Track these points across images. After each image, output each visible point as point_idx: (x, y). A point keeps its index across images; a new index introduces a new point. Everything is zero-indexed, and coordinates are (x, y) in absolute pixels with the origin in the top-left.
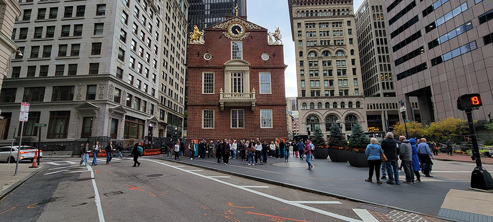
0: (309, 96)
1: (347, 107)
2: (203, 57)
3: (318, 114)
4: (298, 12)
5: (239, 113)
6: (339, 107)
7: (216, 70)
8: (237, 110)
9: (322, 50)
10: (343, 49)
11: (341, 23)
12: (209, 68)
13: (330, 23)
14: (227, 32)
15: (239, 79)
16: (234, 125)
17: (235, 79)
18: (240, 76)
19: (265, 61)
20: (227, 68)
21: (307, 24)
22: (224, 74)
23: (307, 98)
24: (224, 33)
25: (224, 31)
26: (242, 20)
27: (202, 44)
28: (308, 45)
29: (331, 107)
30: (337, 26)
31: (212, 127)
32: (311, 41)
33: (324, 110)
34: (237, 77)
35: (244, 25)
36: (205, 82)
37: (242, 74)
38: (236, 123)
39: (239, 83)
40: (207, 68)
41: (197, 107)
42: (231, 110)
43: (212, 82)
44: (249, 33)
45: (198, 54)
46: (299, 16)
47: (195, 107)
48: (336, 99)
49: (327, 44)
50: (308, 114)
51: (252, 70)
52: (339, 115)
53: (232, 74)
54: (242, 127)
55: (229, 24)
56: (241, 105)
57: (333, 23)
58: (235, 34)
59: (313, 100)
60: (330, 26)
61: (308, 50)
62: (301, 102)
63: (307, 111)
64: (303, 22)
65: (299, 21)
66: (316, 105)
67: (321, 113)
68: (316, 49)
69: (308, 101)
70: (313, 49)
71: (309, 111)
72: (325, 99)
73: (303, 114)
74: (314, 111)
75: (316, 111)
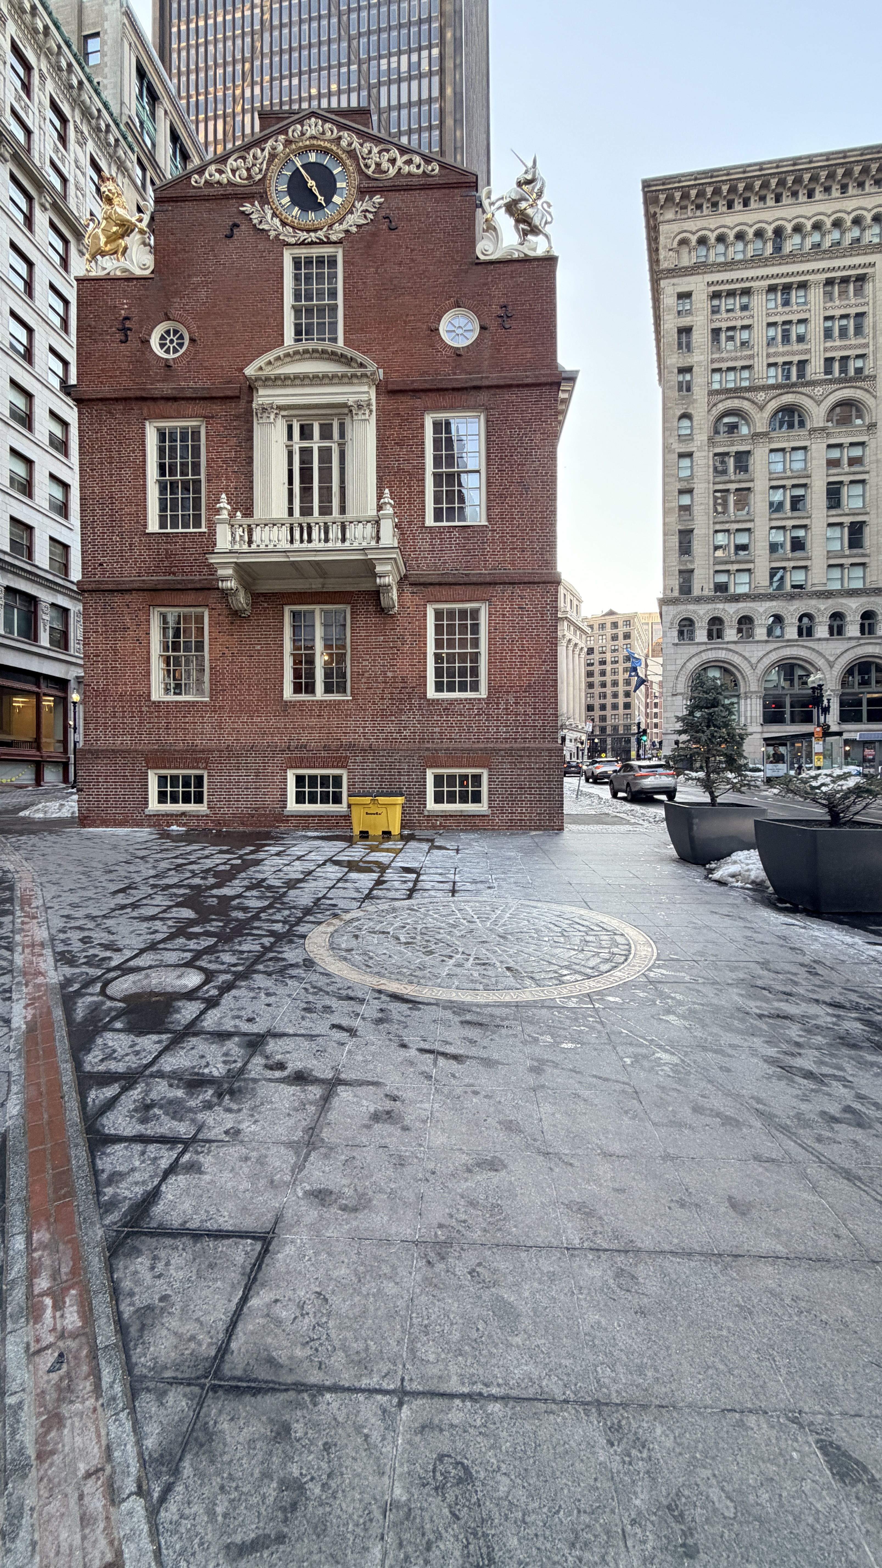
0: (706, 593)
1: (853, 630)
2: (146, 342)
3: (736, 660)
4: (684, 242)
5: (326, 625)
6: (822, 631)
7: (216, 408)
8: (317, 608)
9: (773, 405)
10: (857, 394)
11: (861, 279)
12: (175, 399)
13: (817, 283)
14: (264, 199)
15: (325, 454)
16: (304, 684)
17: (306, 453)
18: (330, 437)
19: (457, 353)
20: (264, 397)
21: (716, 295)
22: (251, 430)
23: (699, 600)
24: (247, 208)
25: (249, 197)
26: (342, 127)
27: (138, 272)
28: (716, 386)
29: (791, 632)
30: (843, 293)
31: (200, 692)
32: (730, 369)
33: (760, 646)
34: (316, 444)
35: (352, 154)
36: (162, 473)
37: (342, 426)
38: (311, 674)
39: (326, 474)
40: (167, 399)
41: (128, 597)
42: (287, 610)
43: (196, 471)
44: (378, 199)
45: (125, 330)
46: (687, 259)
47: (117, 599)
48: (813, 602)
49: (794, 378)
50: (696, 662)
51: (391, 404)
52: (820, 662)
53: (290, 428)
54: (342, 689)
55: (273, 156)
56: (332, 585)
57: (829, 282)
58: (304, 209)
59: (720, 606)
60: (816, 295)
61: (715, 405)
62: (675, 617)
63: (693, 650)
64: (703, 286)
65: (685, 284)
66: (731, 627)
67: (747, 655)
68: (746, 403)
69: (701, 612)
70: (735, 403)
71: (703, 647)
72: (768, 604)
73: (678, 662)
74: (722, 649)
75: (730, 650)
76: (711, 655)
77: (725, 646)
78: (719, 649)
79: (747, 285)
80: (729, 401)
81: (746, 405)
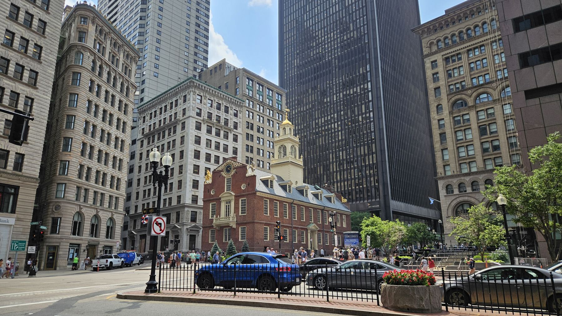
0: (456, 173)
3: (473, 200)
4: (432, 43)
7: (217, 201)
8: (228, 228)
9: (475, 94)
12: (213, 200)
16: (226, 240)
19: (243, 190)
20: (222, 199)
21: (447, 58)
22: (221, 203)
24: (222, 173)
28: (451, 92)
32: (456, 83)
34: (228, 204)
35: (233, 164)
36: (212, 210)
37: (231, 202)
39: (229, 209)
42: (224, 229)
43: (215, 209)
44: (235, 170)
45: (208, 191)
46: (434, 48)
49: (483, 82)
51: (236, 198)
53: (225, 203)
57: (493, 42)
61: (451, 99)
62: (443, 184)
63: (453, 198)
64: (441, 57)
65: (433, 58)
66: (469, 186)
67: (477, 197)
68: (463, 95)
69: (455, 181)
70: (459, 96)
71: (458, 196)
72: (484, 175)
73: (447, 203)
74: (466, 196)
75: (469, 196)
76: (461, 199)
77: (467, 195)
78: (464, 196)
79: (458, 52)
80: (456, 96)
81: (463, 96)
